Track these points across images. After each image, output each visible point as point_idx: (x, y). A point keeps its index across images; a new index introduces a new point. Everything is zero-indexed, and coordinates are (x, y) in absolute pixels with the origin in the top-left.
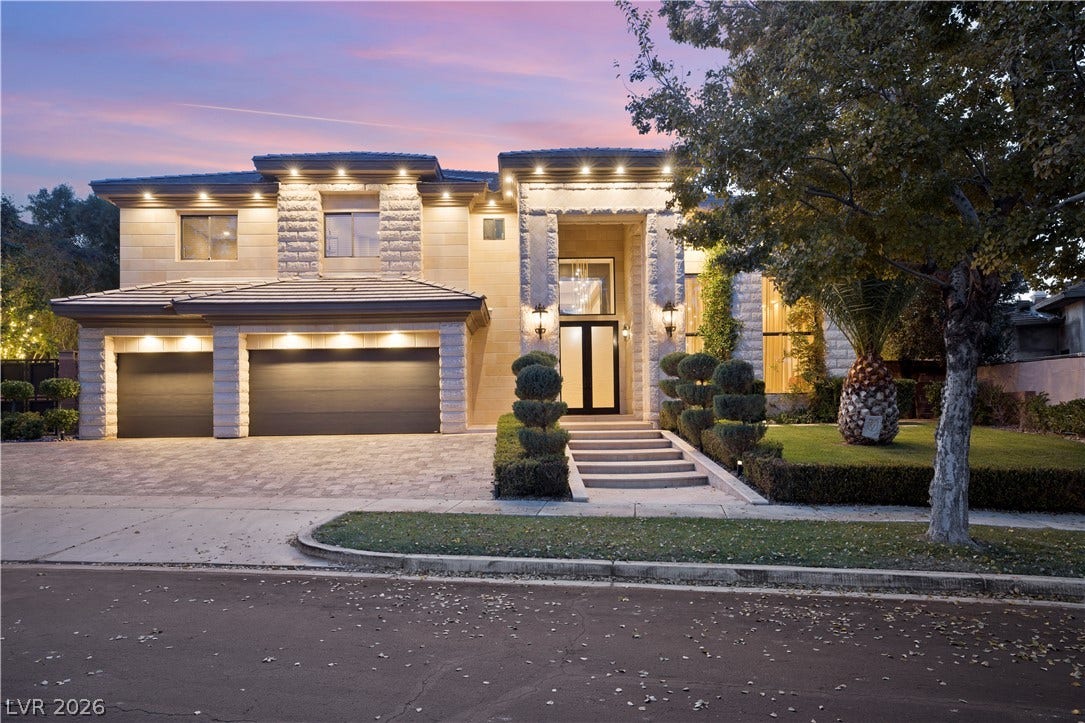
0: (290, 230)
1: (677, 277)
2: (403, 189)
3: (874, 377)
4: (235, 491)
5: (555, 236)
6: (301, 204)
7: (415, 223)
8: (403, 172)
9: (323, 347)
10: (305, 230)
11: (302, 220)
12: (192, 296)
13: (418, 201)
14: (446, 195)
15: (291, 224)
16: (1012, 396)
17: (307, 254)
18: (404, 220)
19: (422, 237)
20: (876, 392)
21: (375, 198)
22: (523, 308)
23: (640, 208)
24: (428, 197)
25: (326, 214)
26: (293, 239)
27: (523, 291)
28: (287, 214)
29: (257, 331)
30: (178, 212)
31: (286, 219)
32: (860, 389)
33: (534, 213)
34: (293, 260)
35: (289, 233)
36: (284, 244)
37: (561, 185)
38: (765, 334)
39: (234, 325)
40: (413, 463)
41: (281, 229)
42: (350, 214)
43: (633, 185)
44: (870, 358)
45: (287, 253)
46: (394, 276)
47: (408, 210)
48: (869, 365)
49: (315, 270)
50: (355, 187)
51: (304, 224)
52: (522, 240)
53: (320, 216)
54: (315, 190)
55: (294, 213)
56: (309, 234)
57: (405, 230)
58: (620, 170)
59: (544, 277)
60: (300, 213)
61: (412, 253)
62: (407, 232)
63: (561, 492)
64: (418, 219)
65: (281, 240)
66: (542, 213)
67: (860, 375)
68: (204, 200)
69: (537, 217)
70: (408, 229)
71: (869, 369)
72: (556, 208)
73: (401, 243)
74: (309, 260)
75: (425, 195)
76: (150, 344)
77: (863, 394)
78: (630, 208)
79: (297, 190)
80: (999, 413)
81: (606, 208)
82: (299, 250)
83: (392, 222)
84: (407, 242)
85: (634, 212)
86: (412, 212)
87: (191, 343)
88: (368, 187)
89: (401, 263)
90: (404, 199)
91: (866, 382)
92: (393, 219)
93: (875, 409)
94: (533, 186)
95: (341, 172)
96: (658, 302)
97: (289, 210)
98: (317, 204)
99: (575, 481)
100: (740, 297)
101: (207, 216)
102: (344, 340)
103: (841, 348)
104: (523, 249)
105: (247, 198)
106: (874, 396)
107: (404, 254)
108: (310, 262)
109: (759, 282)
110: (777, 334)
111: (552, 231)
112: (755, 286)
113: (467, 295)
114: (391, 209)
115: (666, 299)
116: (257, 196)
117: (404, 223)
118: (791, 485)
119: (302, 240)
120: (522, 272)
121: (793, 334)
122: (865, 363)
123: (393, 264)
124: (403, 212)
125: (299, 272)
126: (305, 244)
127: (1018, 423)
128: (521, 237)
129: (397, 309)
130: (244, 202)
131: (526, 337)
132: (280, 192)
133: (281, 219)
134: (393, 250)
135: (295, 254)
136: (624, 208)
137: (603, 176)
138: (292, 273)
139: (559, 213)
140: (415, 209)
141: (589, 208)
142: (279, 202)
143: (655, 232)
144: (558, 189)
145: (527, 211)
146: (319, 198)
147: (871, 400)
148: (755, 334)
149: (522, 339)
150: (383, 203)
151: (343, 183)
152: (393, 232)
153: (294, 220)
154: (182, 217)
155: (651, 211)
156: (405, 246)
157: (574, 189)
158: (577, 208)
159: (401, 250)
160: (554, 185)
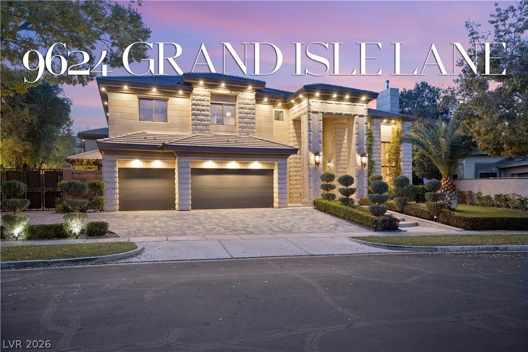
0: (197, 110)
1: (365, 143)
2: (248, 95)
3: (452, 186)
5: (321, 122)
6: (203, 98)
7: (253, 111)
8: (250, 87)
9: (224, 168)
10: (204, 110)
11: (203, 106)
12: (171, 141)
13: (254, 101)
14: (266, 99)
15: (198, 107)
17: (206, 122)
18: (248, 109)
19: (256, 118)
20: (453, 191)
21: (235, 98)
22: (309, 153)
23: (353, 113)
24: (258, 99)
25: (212, 103)
26: (199, 115)
27: (309, 146)
28: (196, 102)
29: (192, 159)
30: (138, 96)
31: (195, 105)
32: (447, 190)
33: (314, 112)
34: (199, 125)
35: (197, 112)
36: (194, 117)
37: (324, 101)
38: (382, 167)
39: (189, 156)
41: (193, 109)
42: (222, 104)
43: (350, 103)
44: (449, 178)
45: (196, 121)
46: (245, 135)
47: (250, 105)
48: (449, 181)
49: (209, 130)
50: (226, 92)
51: (204, 108)
52: (309, 124)
53: (210, 104)
54: (209, 92)
55: (199, 102)
56: (206, 113)
57: (249, 114)
58: (347, 97)
59: (317, 140)
60: (202, 102)
61: (252, 125)
62: (250, 115)
64: (254, 109)
65: (193, 115)
66: (316, 113)
67: (447, 185)
68: (154, 92)
70: (250, 114)
71: (450, 183)
72: (322, 111)
73: (247, 120)
74: (206, 125)
75: (258, 98)
76: (136, 164)
77: (448, 192)
78: (349, 113)
79: (201, 90)
81: (340, 112)
82: (202, 120)
83: (243, 110)
84: (250, 120)
85: (350, 115)
86: (252, 106)
87: (157, 164)
88: (233, 92)
89: (247, 129)
90: (248, 100)
91: (449, 188)
92: (244, 108)
93: (452, 198)
94: (313, 100)
95: (223, 85)
96: (358, 153)
97: (197, 100)
98: (209, 98)
100: (374, 151)
101: (152, 100)
102: (233, 165)
103: (407, 173)
104: (309, 128)
105: (176, 93)
107: (249, 125)
108: (207, 126)
109: (380, 145)
110: (385, 167)
112: (379, 147)
113: (290, 147)
114: (243, 104)
115: (361, 152)
116: (181, 92)
117: (248, 111)
119: (203, 115)
120: (309, 137)
121: (390, 167)
122: (448, 180)
123: (244, 129)
124: (248, 106)
125: (201, 131)
126: (204, 117)
127: (466, 203)
128: (309, 122)
129: (264, 152)
130: (173, 94)
131: (311, 166)
132: (193, 91)
133: (193, 105)
134: (244, 123)
135: (200, 122)
136: (347, 113)
137: (340, 99)
138: (198, 131)
139: (323, 113)
140: (253, 105)
141: (334, 112)
142: (191, 96)
143: (358, 124)
144: (323, 102)
145: (311, 111)
146: (210, 95)
147: (451, 194)
148: (379, 166)
149: (309, 167)
150: (239, 101)
151: (222, 89)
152: (244, 115)
153: (199, 105)
154: (139, 99)
155: (357, 115)
156: (248, 122)
157: (328, 103)
158: (330, 112)
159: (247, 123)
160: (321, 101)
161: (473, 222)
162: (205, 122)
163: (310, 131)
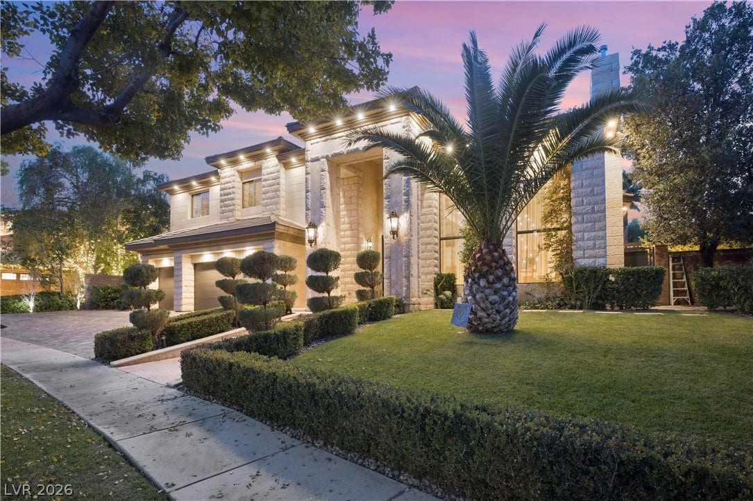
0: (225, 195)
2: (271, 162)
5: (325, 173)
6: (229, 179)
7: (278, 180)
8: (270, 151)
10: (230, 194)
11: (230, 188)
13: (279, 167)
14: (294, 160)
15: (225, 191)
18: (272, 179)
19: (281, 188)
21: (260, 169)
24: (284, 163)
25: (243, 183)
26: (226, 200)
27: (306, 216)
28: (223, 186)
30: (190, 194)
33: (313, 160)
34: (225, 212)
35: (224, 197)
36: (222, 203)
37: (328, 137)
39: (181, 250)
41: (221, 196)
42: (253, 181)
45: (223, 208)
46: (267, 214)
47: (274, 173)
49: (234, 216)
50: (251, 164)
51: (230, 191)
52: (307, 181)
53: (240, 185)
54: (235, 170)
55: (226, 185)
56: (232, 196)
58: (361, 117)
59: (318, 204)
60: (229, 184)
61: (276, 199)
62: (274, 187)
64: (279, 177)
65: (221, 201)
66: (317, 160)
68: (196, 185)
69: (315, 162)
70: (274, 185)
72: (325, 154)
73: (270, 194)
74: (231, 210)
75: (281, 162)
79: (228, 172)
81: (355, 147)
82: (228, 206)
83: (267, 182)
84: (274, 193)
86: (277, 174)
87: (166, 262)
88: (256, 163)
89: (271, 206)
90: (272, 167)
92: (268, 180)
94: (312, 141)
95: (242, 158)
97: (224, 184)
98: (237, 178)
101: (200, 194)
104: (307, 186)
105: (210, 181)
107: (272, 201)
108: (232, 212)
110: (532, 232)
111: (323, 171)
114: (267, 174)
115: (396, 209)
116: (213, 179)
117: (272, 181)
119: (229, 200)
120: (306, 202)
121: (544, 230)
123: (267, 207)
124: (272, 175)
125: (227, 219)
126: (230, 202)
128: (306, 178)
130: (210, 184)
131: (307, 247)
132: (221, 175)
133: (222, 189)
135: (226, 208)
139: (327, 157)
140: (278, 172)
141: (345, 149)
142: (220, 180)
143: (388, 159)
144: (327, 140)
145: (309, 159)
146: (237, 174)
150: (264, 171)
151: (245, 163)
152: (267, 188)
153: (226, 189)
154: (192, 196)
156: (273, 195)
157: (336, 138)
158: (337, 152)
159: (271, 199)
160: (323, 139)
162: (230, 208)
163: (307, 192)
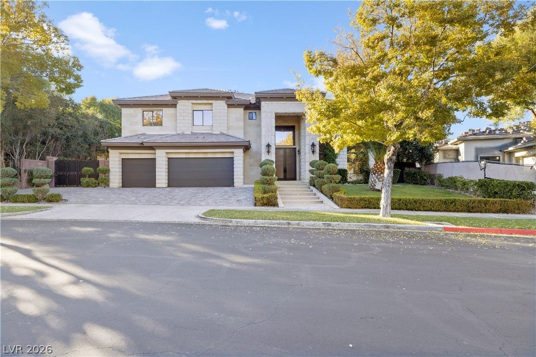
2: (221, 103)
3: (380, 169)
4: (171, 204)
5: (274, 119)
9: (194, 157)
10: (186, 116)
13: (226, 107)
16: (434, 175)
17: (187, 124)
20: (381, 174)
23: (304, 110)
25: (194, 111)
26: (182, 119)
27: (263, 138)
30: (142, 109)
31: (180, 113)
34: (182, 127)
35: (181, 117)
36: (179, 121)
37: (276, 102)
38: (348, 153)
40: (226, 196)
41: (178, 116)
42: (202, 111)
45: (180, 124)
46: (217, 132)
49: (190, 130)
50: (204, 102)
51: (186, 114)
53: (192, 111)
56: (188, 118)
59: (270, 134)
60: (185, 110)
61: (224, 124)
62: (222, 117)
63: (275, 205)
67: (376, 168)
74: (188, 127)
79: (184, 102)
80: (429, 181)
81: (292, 110)
82: (184, 123)
83: (217, 114)
84: (222, 121)
86: (224, 110)
89: (220, 128)
93: (380, 180)
94: (266, 102)
98: (191, 107)
99: (280, 201)
101: (152, 111)
106: (380, 175)
113: (244, 140)
118: (346, 203)
123: (217, 128)
125: (184, 131)
126: (186, 121)
127: (434, 184)
132: (178, 103)
134: (217, 123)
137: (291, 99)
138: (182, 131)
141: (286, 110)
146: (191, 105)
147: (379, 177)
150: (214, 107)
152: (217, 117)
157: (281, 104)
159: (220, 123)
161: (348, 201)
